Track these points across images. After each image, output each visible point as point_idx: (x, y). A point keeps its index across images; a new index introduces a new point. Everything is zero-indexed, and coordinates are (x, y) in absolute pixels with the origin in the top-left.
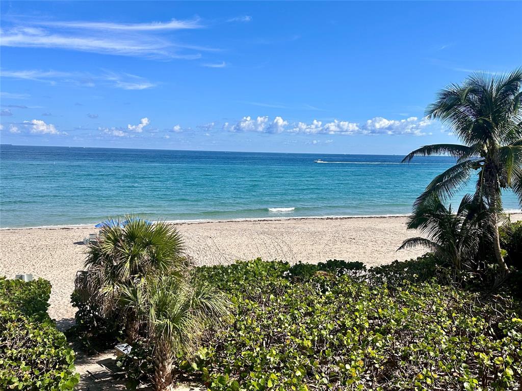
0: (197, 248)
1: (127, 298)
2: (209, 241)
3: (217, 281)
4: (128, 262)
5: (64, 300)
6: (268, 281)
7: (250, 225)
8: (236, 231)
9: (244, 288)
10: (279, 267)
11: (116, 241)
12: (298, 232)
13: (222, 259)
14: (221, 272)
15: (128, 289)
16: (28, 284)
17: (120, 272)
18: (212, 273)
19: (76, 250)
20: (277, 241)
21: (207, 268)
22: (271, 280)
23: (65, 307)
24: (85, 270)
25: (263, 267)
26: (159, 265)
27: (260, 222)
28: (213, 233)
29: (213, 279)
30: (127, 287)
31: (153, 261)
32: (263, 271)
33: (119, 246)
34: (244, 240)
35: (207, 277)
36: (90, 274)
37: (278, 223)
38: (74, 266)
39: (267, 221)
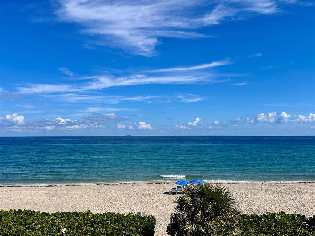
0: (236, 201)
1: (203, 234)
2: (244, 196)
3: (255, 226)
4: (200, 211)
5: (161, 229)
6: (292, 229)
7: (271, 186)
8: (261, 190)
9: (275, 233)
10: (298, 219)
11: (192, 196)
12: (307, 192)
13: (254, 209)
14: (257, 220)
15: (203, 228)
16: (144, 218)
17: (196, 216)
18: (251, 220)
19: (165, 197)
20: (292, 198)
21: (247, 216)
22: (294, 228)
23: (162, 233)
24: (176, 213)
25: (286, 218)
26: (219, 214)
27: (278, 184)
28: (246, 191)
29: (252, 225)
30: (202, 226)
31: (215, 211)
32: (287, 221)
33: (195, 200)
34: (268, 197)
35: (248, 223)
36: (179, 216)
37: (291, 186)
38: (165, 207)
39: (282, 183)
